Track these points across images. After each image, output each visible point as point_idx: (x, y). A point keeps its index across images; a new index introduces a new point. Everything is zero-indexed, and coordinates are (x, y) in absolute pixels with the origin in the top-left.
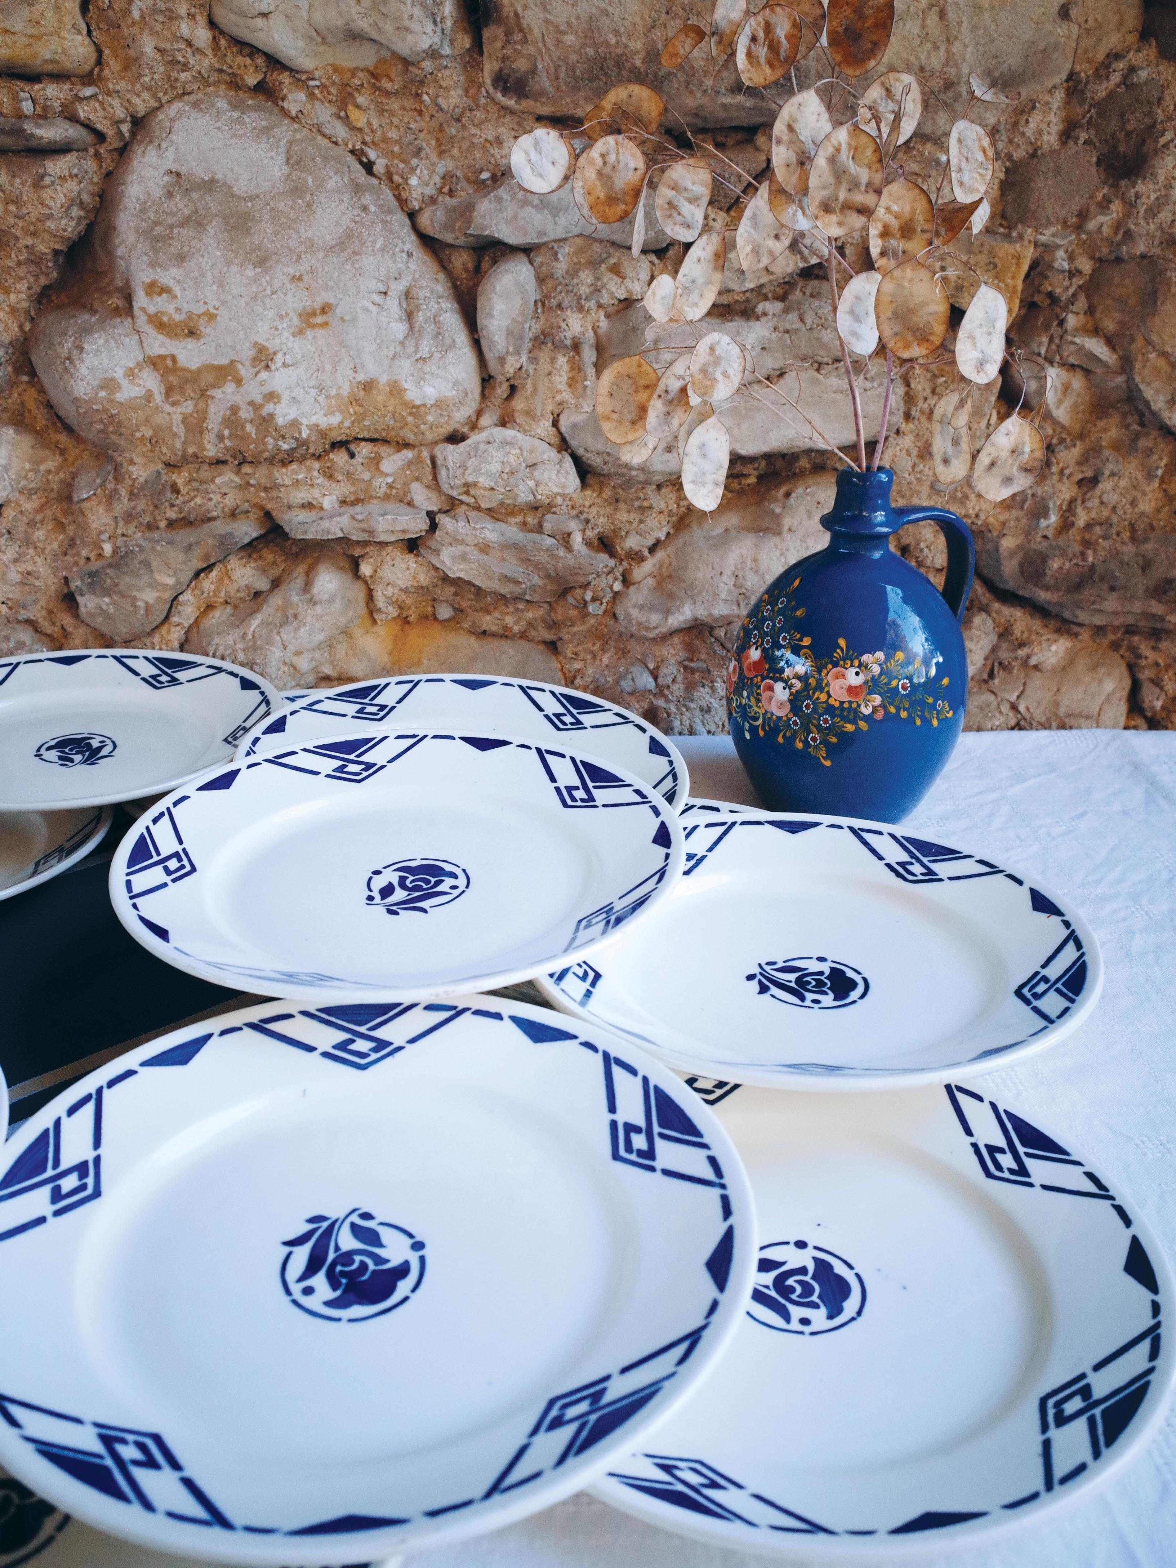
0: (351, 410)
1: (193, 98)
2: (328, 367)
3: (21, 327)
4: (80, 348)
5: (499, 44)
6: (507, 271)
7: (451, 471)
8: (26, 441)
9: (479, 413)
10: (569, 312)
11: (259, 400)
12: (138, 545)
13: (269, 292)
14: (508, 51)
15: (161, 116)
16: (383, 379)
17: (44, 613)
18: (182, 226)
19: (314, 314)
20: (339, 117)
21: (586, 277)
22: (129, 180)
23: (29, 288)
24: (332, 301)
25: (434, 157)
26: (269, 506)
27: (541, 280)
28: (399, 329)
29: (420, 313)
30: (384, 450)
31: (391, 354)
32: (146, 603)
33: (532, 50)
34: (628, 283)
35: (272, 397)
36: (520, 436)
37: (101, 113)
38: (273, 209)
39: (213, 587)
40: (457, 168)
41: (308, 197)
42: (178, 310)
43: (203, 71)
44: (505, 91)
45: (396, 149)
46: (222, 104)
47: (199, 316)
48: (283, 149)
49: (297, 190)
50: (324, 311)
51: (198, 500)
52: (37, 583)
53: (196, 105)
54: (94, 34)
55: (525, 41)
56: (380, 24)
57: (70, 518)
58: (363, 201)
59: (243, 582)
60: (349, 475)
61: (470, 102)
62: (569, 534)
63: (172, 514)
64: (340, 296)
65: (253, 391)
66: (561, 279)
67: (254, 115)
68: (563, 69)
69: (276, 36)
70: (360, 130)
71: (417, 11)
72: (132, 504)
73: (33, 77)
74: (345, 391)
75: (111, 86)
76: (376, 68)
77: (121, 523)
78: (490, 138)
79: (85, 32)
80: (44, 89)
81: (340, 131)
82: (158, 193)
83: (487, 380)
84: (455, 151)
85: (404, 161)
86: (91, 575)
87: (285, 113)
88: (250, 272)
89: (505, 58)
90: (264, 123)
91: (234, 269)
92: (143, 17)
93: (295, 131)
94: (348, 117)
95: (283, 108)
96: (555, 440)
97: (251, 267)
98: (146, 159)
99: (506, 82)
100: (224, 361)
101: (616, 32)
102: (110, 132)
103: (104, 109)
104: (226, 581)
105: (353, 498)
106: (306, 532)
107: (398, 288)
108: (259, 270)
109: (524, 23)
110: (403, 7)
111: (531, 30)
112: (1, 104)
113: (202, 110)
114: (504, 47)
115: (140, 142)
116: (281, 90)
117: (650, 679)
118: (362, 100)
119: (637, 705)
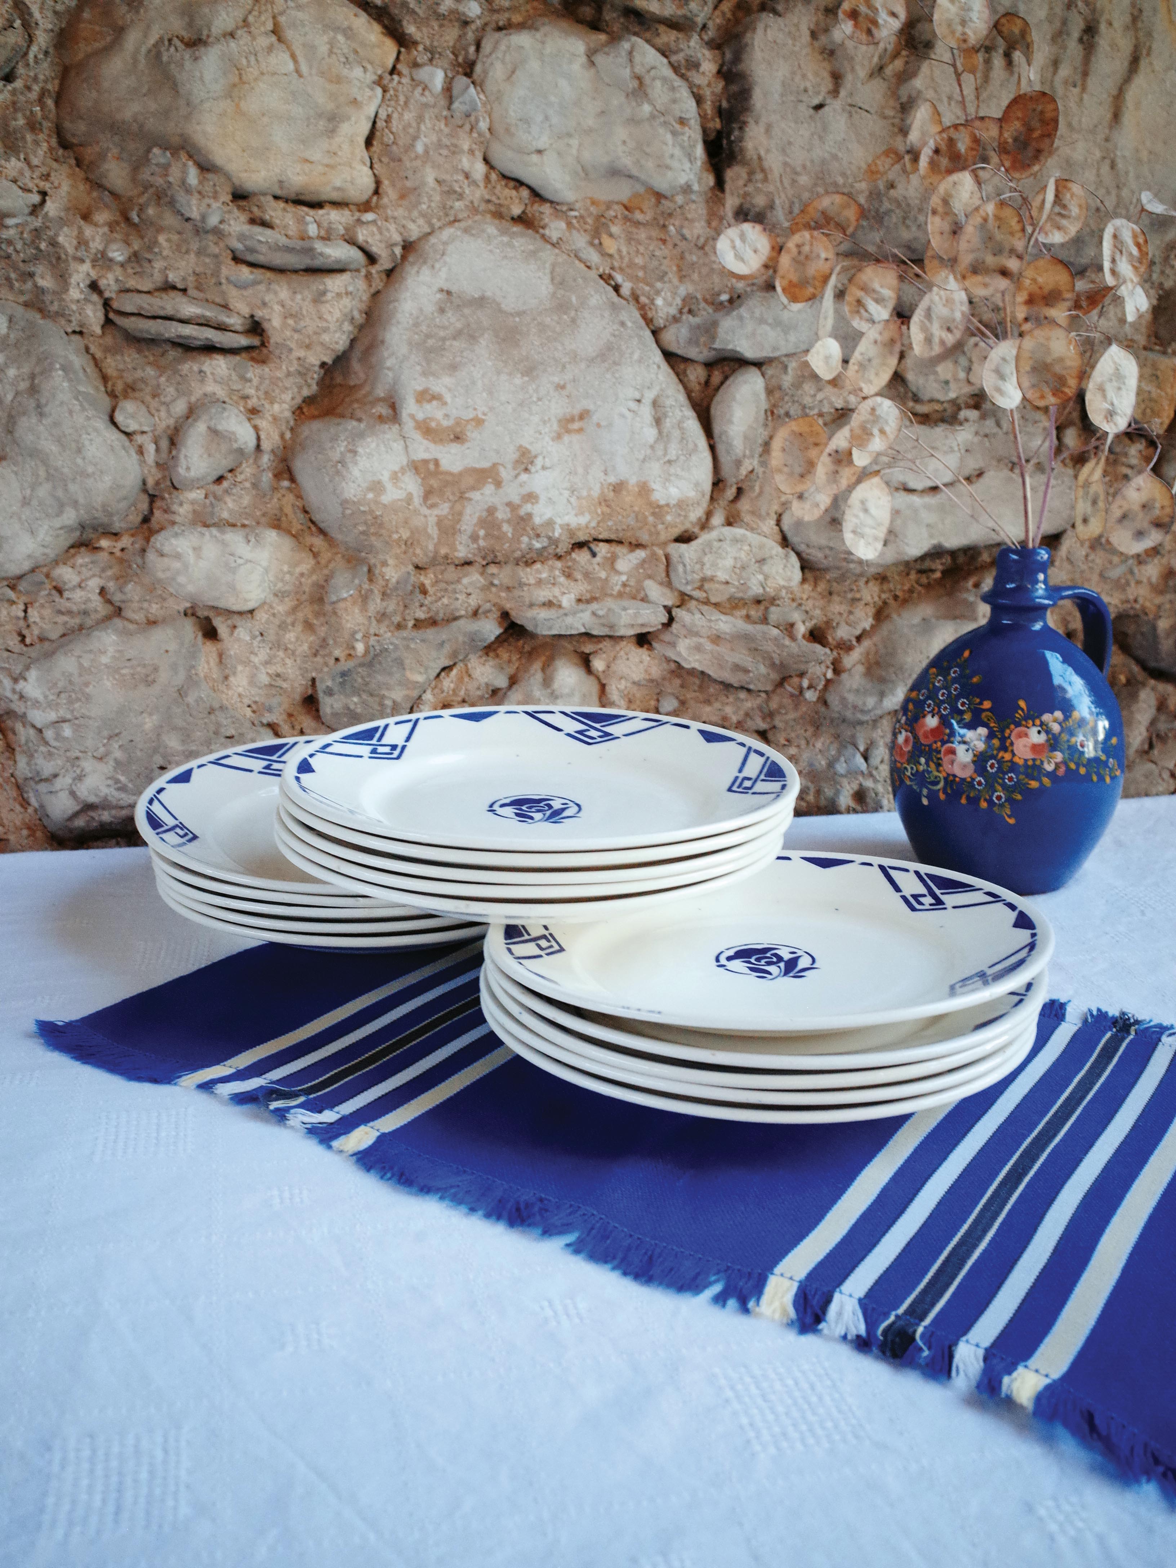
0: (599, 511)
1: (463, 224)
2: (580, 470)
3: (282, 436)
4: (355, 452)
5: (741, 183)
6: (745, 382)
7: (688, 567)
8: (287, 543)
9: (709, 514)
11: (516, 500)
12: (392, 644)
13: (535, 399)
14: (750, 189)
15: (433, 240)
16: (633, 481)
17: (284, 716)
18: (454, 338)
19: (572, 420)
20: (592, 244)
21: (809, 388)
22: (401, 298)
23: (293, 399)
24: (592, 407)
25: (675, 281)
26: (508, 606)
27: (769, 391)
28: (650, 433)
29: (668, 420)
30: (620, 550)
31: (641, 457)
32: (394, 702)
33: (771, 188)
34: (846, 394)
35: (530, 497)
36: (748, 534)
37: (378, 237)
38: (539, 324)
39: (452, 686)
40: (696, 290)
41: (573, 313)
42: (447, 416)
43: (474, 201)
45: (641, 274)
46: (491, 230)
47: (468, 421)
48: (548, 271)
49: (562, 307)
50: (581, 417)
51: (445, 601)
52: (285, 685)
53: (466, 231)
54: (375, 166)
55: (766, 180)
56: (643, 162)
57: (322, 619)
58: (622, 318)
59: (483, 680)
60: (587, 575)
61: (712, 233)
62: (792, 625)
63: (421, 615)
64: (599, 403)
65: (512, 492)
66: (788, 391)
67: (521, 241)
68: (797, 205)
69: (548, 170)
70: (611, 256)
71: (677, 152)
72: (385, 604)
73: (318, 204)
74: (596, 493)
75: (389, 212)
76: (631, 201)
77: (374, 622)
79: (368, 164)
80: (328, 214)
81: (594, 257)
82: (430, 308)
83: (718, 483)
84: (695, 276)
85: (647, 284)
86: (343, 674)
87: (546, 240)
88: (518, 380)
89: (746, 195)
90: (531, 247)
91: (503, 377)
92: (426, 152)
93: (557, 255)
94: (601, 244)
95: (543, 236)
96: (779, 537)
97: (519, 376)
98: (421, 278)
99: (746, 215)
100: (486, 464)
101: (844, 175)
102: (384, 256)
103: (381, 233)
104: (466, 679)
105: (588, 596)
106: (550, 628)
107: (649, 396)
108: (526, 379)
109: (766, 164)
110: (664, 147)
111: (771, 170)
112: (285, 227)
113: (473, 235)
114: (745, 185)
115: (413, 264)
116: (542, 219)
117: (862, 760)
118: (615, 229)
119: (848, 787)
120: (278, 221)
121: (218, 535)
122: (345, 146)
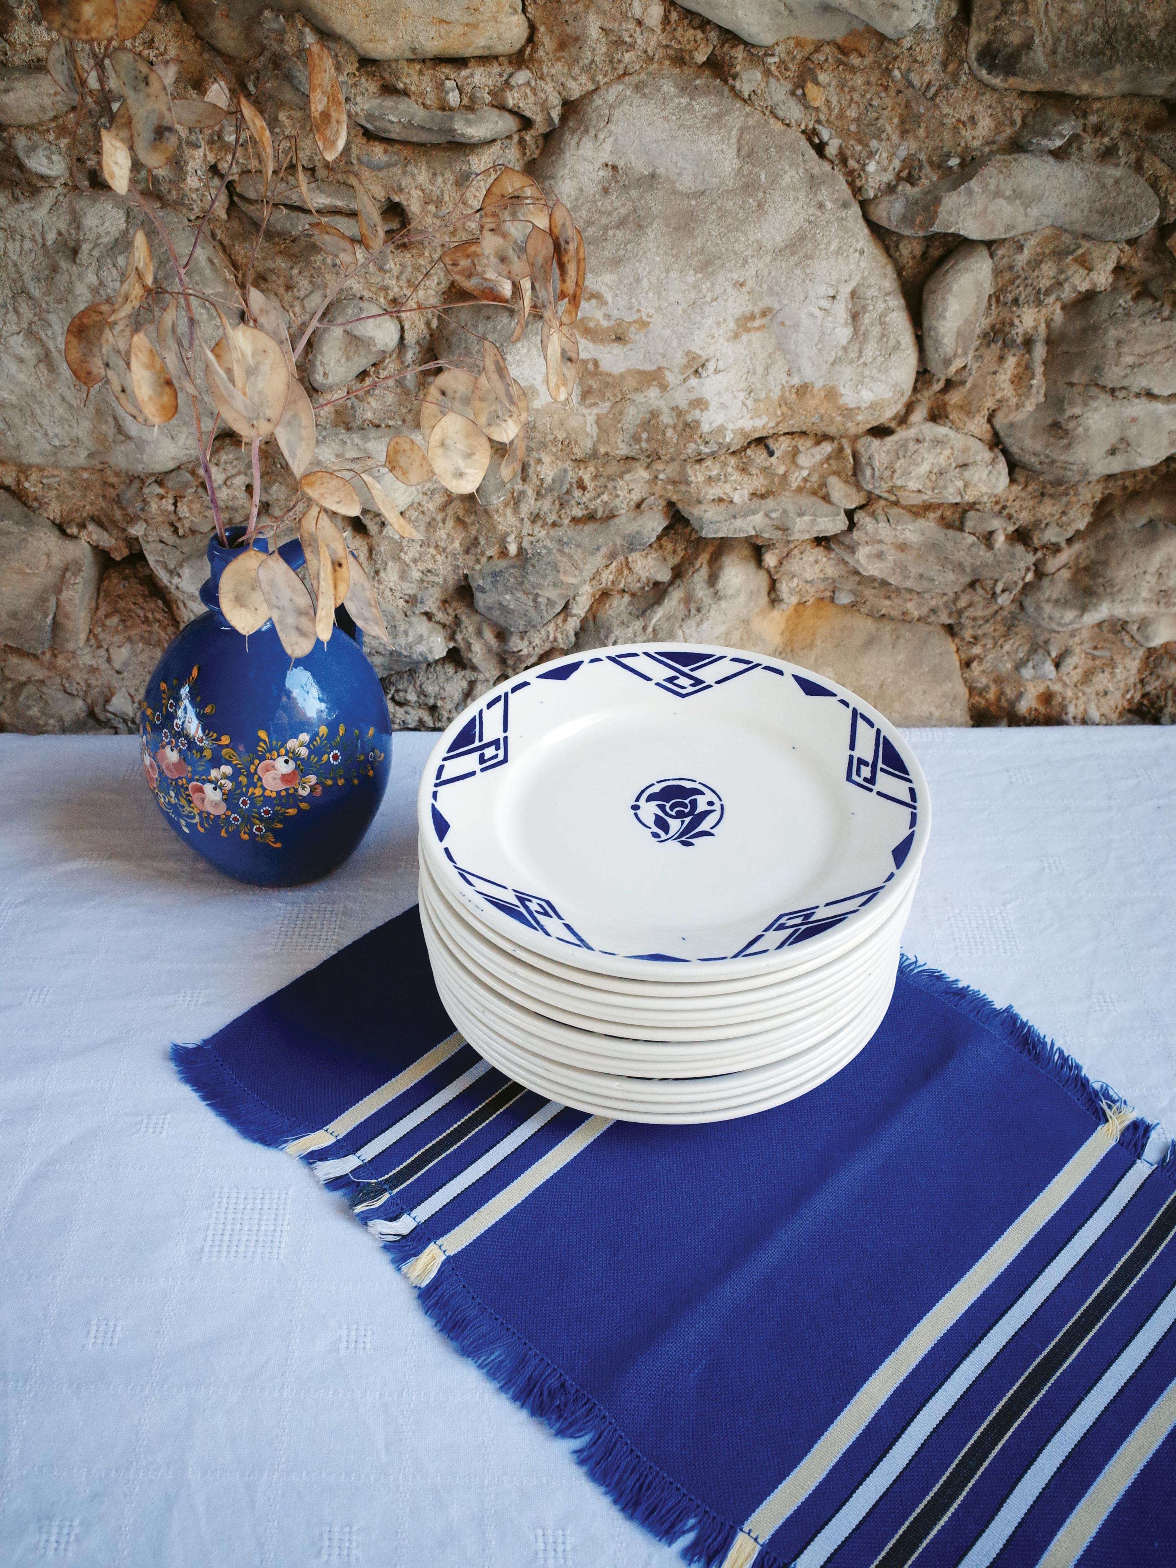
0: (779, 413)
1: (635, 79)
2: (760, 370)
3: (428, 324)
5: (992, 13)
7: (877, 473)
9: (910, 408)
10: (1025, 309)
11: (683, 404)
12: (545, 547)
13: (708, 299)
14: (1003, 22)
15: (598, 101)
16: (819, 384)
17: (438, 603)
18: (617, 227)
19: (752, 317)
20: (793, 93)
21: (1048, 269)
22: (560, 174)
23: (438, 284)
24: (776, 306)
25: (895, 138)
26: (674, 498)
27: (997, 272)
28: (844, 334)
29: (867, 315)
30: (803, 444)
31: (831, 359)
32: (548, 599)
33: (1032, 22)
34: (1094, 275)
35: (700, 403)
36: (952, 433)
37: (531, 99)
38: (719, 208)
39: (611, 577)
40: (920, 149)
41: (760, 195)
42: (608, 316)
43: (649, 50)
44: (992, 69)
45: (853, 128)
46: (668, 87)
47: (630, 323)
48: (734, 140)
49: (749, 187)
50: (764, 314)
51: (605, 497)
52: (437, 580)
53: (638, 88)
54: (529, 9)
55: (1025, 11)
57: (473, 517)
58: (820, 197)
59: (644, 575)
60: (764, 470)
61: (947, 79)
62: (991, 533)
63: (578, 512)
64: (785, 302)
65: (681, 399)
66: (1021, 272)
67: (704, 100)
68: (1063, 43)
69: (740, 13)
70: (817, 109)
72: (539, 504)
73: (460, 62)
74: (776, 394)
75: (545, 70)
76: (845, 41)
77: (527, 523)
78: (963, 118)
79: (520, 10)
80: (472, 75)
81: (794, 111)
82: (592, 189)
83: (923, 375)
84: (921, 132)
85: (860, 141)
86: (494, 574)
87: (736, 94)
88: (690, 279)
89: (996, 30)
90: (715, 110)
91: (673, 275)
93: (747, 115)
94: (804, 94)
95: (733, 88)
96: (988, 436)
97: (692, 272)
98: (581, 152)
99: (994, 58)
100: (649, 367)
102: (539, 120)
103: (535, 95)
104: (626, 572)
105: (764, 490)
106: (717, 532)
107: (845, 290)
108: (700, 276)
112: (423, 94)
113: (644, 95)
114: (997, 18)
115: (573, 132)
116: (732, 66)
117: (1052, 668)
118: (823, 77)
119: (1033, 690)
120: (413, 88)
121: (360, 443)
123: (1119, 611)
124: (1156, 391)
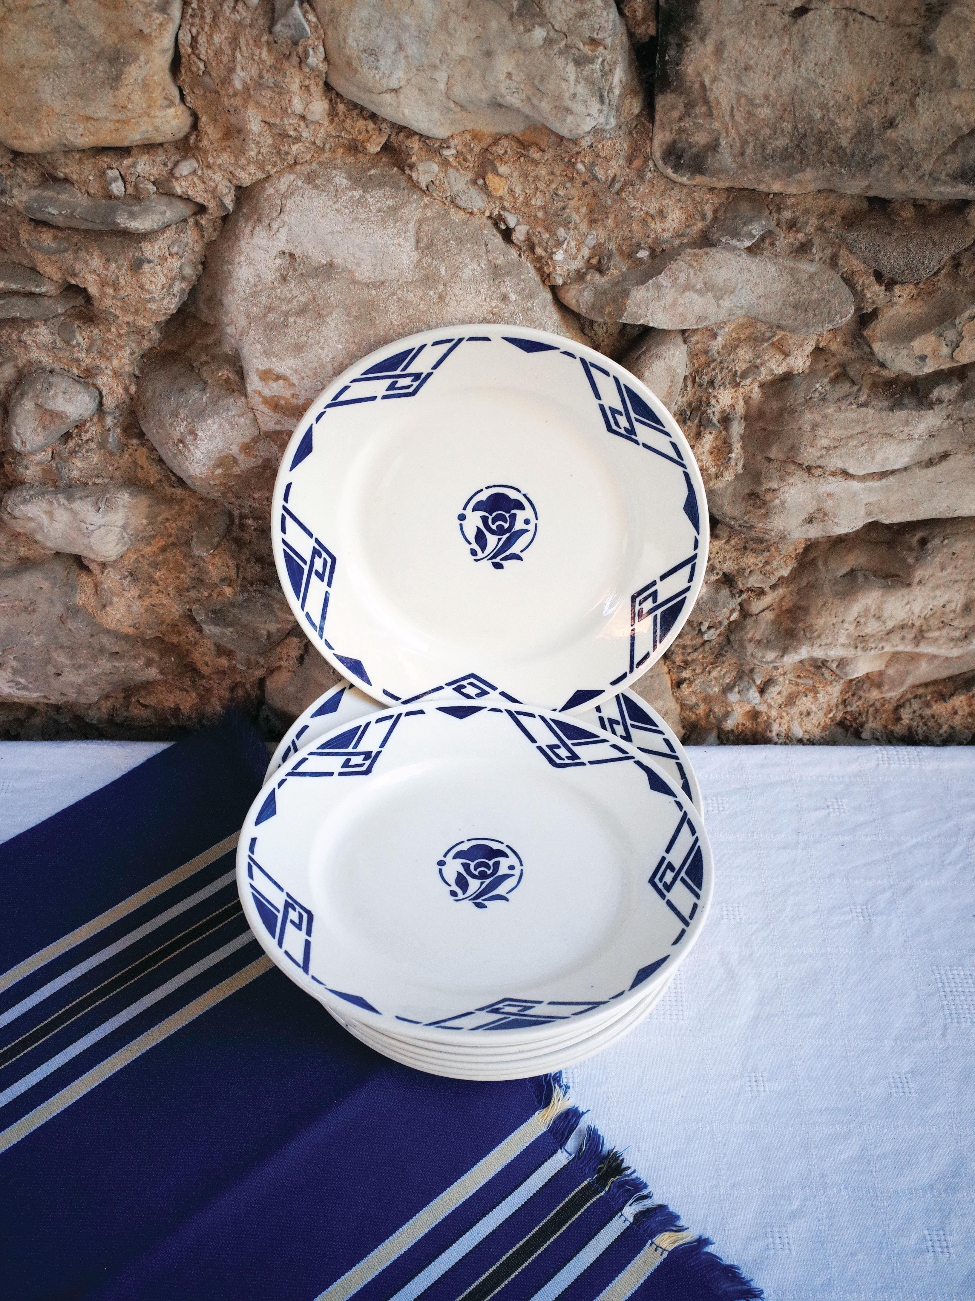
1: (306, 169)
3: (126, 389)
5: (676, 114)
6: (658, 357)
8: (143, 502)
10: (721, 391)
14: (687, 123)
15: (269, 190)
18: (298, 314)
20: (474, 182)
21: (744, 355)
22: (237, 261)
23: (131, 354)
25: (584, 227)
27: (693, 355)
33: (717, 125)
34: (791, 360)
37: (201, 187)
38: (399, 299)
40: (609, 239)
41: (441, 288)
42: (296, 396)
43: (318, 142)
44: (677, 168)
45: (540, 214)
46: (341, 180)
48: (411, 234)
49: (428, 280)
52: (162, 611)
53: (310, 178)
54: (188, 99)
55: (709, 114)
56: (535, 101)
58: (503, 290)
61: (633, 175)
66: (716, 356)
67: (378, 193)
68: (751, 146)
69: (406, 111)
70: (501, 198)
71: (582, 90)
73: (120, 152)
75: (211, 160)
76: (523, 135)
78: (652, 212)
79: (177, 100)
80: (134, 165)
81: (477, 201)
82: (270, 276)
84: (610, 222)
85: (547, 229)
86: (215, 611)
87: (415, 185)
89: (681, 131)
90: (390, 202)
92: (246, 89)
93: (426, 206)
94: (485, 183)
95: (410, 177)
98: (256, 241)
99: (679, 157)
101: (823, 107)
102: (211, 205)
103: (204, 182)
109: (712, 96)
110: (564, 85)
111: (718, 103)
112: (86, 182)
113: (316, 187)
114: (681, 119)
115: (248, 218)
116: (409, 156)
117: (757, 695)
118: (502, 169)
119: (739, 710)
120: (75, 177)
121: (66, 503)
122: (136, 97)
123: (818, 653)
124: (851, 471)
